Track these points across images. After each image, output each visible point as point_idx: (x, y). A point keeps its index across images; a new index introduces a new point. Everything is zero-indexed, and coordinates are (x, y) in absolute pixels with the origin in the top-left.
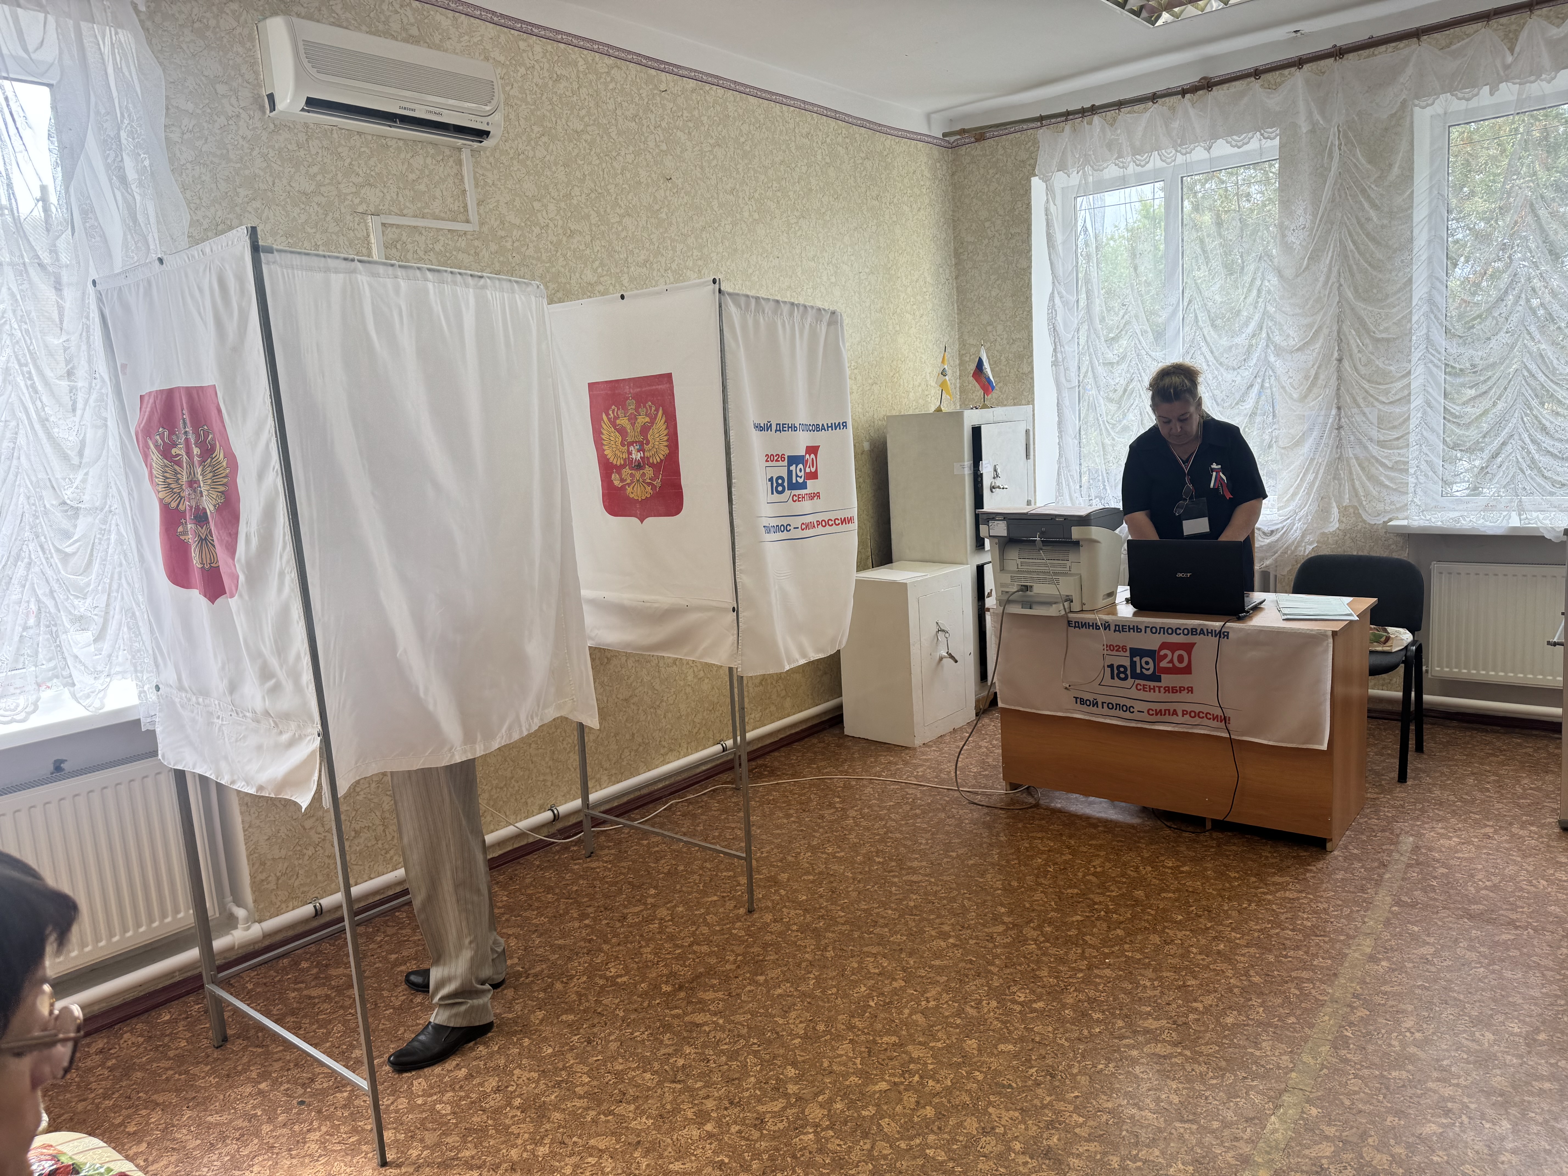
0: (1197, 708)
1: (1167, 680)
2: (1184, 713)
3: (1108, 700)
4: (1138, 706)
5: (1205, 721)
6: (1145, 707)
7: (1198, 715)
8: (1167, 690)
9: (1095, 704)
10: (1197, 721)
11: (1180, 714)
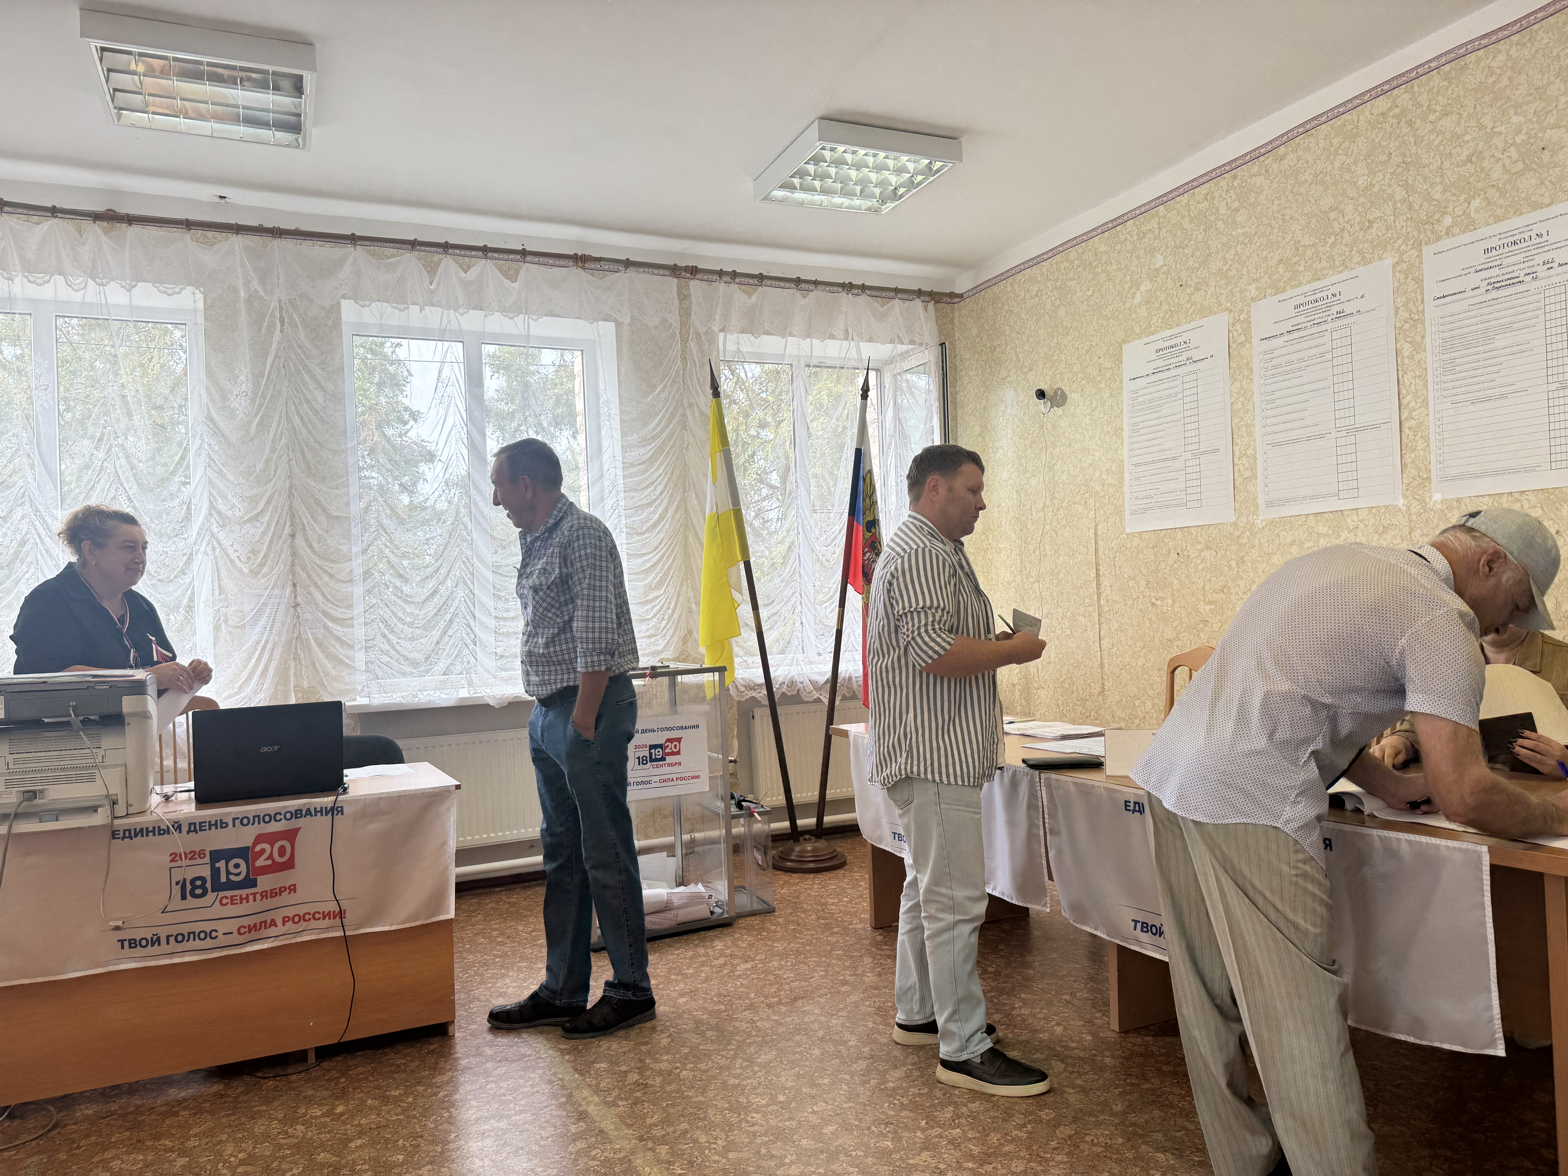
0: (301, 910)
1: (265, 882)
2: (285, 920)
3: (174, 930)
4: (222, 927)
5: (313, 924)
6: (233, 925)
7: (302, 918)
8: (264, 895)
9: (156, 941)
10: (303, 925)
11: (279, 922)
